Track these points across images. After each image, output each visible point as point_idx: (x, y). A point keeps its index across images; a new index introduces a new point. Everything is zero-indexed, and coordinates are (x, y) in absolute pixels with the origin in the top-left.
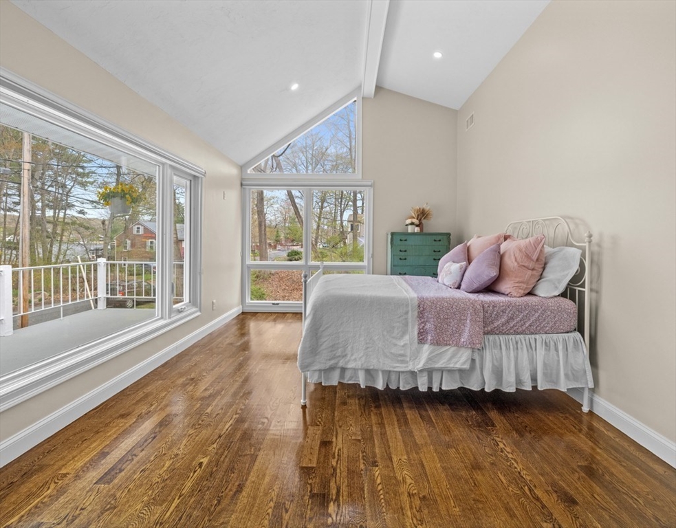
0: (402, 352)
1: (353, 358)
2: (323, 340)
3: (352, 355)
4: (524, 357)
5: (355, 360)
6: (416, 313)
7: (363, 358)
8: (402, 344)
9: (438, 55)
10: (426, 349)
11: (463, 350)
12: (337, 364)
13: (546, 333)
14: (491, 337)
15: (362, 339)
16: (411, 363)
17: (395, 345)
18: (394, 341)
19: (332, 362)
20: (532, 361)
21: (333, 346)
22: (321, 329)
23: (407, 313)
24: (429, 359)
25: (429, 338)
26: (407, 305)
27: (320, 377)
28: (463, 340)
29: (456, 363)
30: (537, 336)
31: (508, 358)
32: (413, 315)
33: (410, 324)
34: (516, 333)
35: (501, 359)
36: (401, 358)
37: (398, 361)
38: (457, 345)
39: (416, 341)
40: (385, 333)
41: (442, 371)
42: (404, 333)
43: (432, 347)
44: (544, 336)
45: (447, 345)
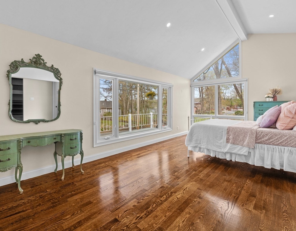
0: (220, 145)
1: (203, 144)
2: (194, 137)
3: (202, 144)
4: (277, 155)
5: (203, 145)
6: (226, 132)
7: (206, 145)
8: (220, 142)
9: (271, 16)
10: (229, 145)
11: (245, 148)
12: (198, 146)
13: (292, 147)
14: (260, 145)
15: (206, 139)
16: (223, 149)
17: (218, 142)
18: (217, 141)
19: (196, 145)
20: (281, 157)
21: (197, 140)
22: (193, 134)
23: (223, 132)
24: (229, 149)
25: (230, 141)
26: (223, 129)
27: (192, 149)
28: (244, 144)
29: (241, 152)
30: (286, 148)
31: (268, 154)
32: (225, 133)
33: (223, 136)
34: (273, 144)
35: (264, 154)
36: (219, 147)
37: (218, 148)
38: (242, 145)
39: (225, 142)
40: (214, 138)
41: (236, 154)
42: (221, 139)
43: (231, 145)
44: (290, 148)
45: (238, 145)
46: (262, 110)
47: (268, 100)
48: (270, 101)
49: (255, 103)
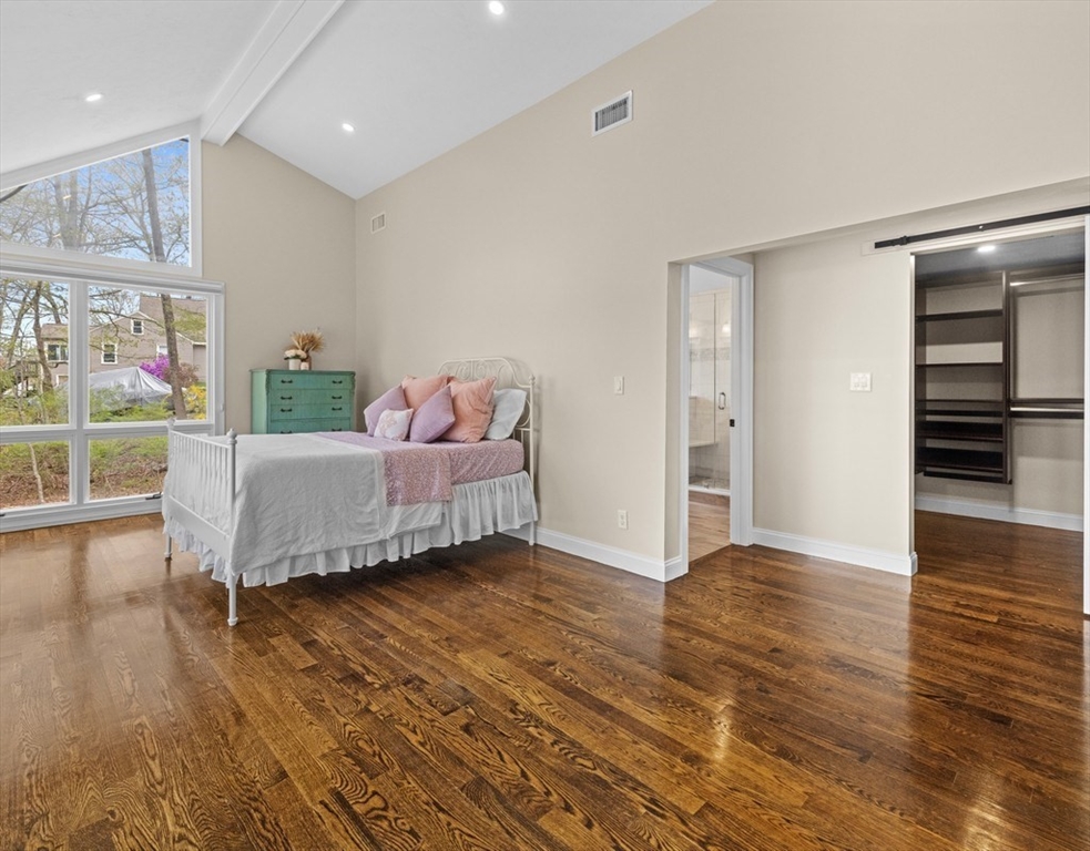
0: (370, 520)
1: (309, 539)
2: (264, 524)
3: (307, 537)
4: (486, 501)
5: (312, 541)
6: (383, 471)
7: (324, 537)
8: (369, 510)
9: (348, 128)
10: (397, 510)
11: (434, 504)
12: (286, 552)
13: (502, 476)
14: (457, 487)
15: (320, 512)
16: (381, 531)
17: (361, 513)
18: (359, 508)
19: (280, 551)
20: (493, 506)
21: (280, 529)
22: (260, 509)
23: (373, 471)
24: (402, 522)
25: (400, 497)
26: (373, 462)
27: (263, 576)
28: (433, 494)
29: (428, 521)
30: (496, 480)
31: (474, 506)
32: (379, 473)
33: (377, 485)
34: (479, 479)
35: (468, 508)
36: (368, 527)
37: (365, 533)
38: (428, 501)
39: (385, 503)
40: (348, 500)
41: (413, 533)
42: (370, 497)
43: (404, 507)
44: (501, 479)
45: (418, 502)
46: (290, 398)
47: (293, 365)
48: (302, 368)
49: (255, 375)
